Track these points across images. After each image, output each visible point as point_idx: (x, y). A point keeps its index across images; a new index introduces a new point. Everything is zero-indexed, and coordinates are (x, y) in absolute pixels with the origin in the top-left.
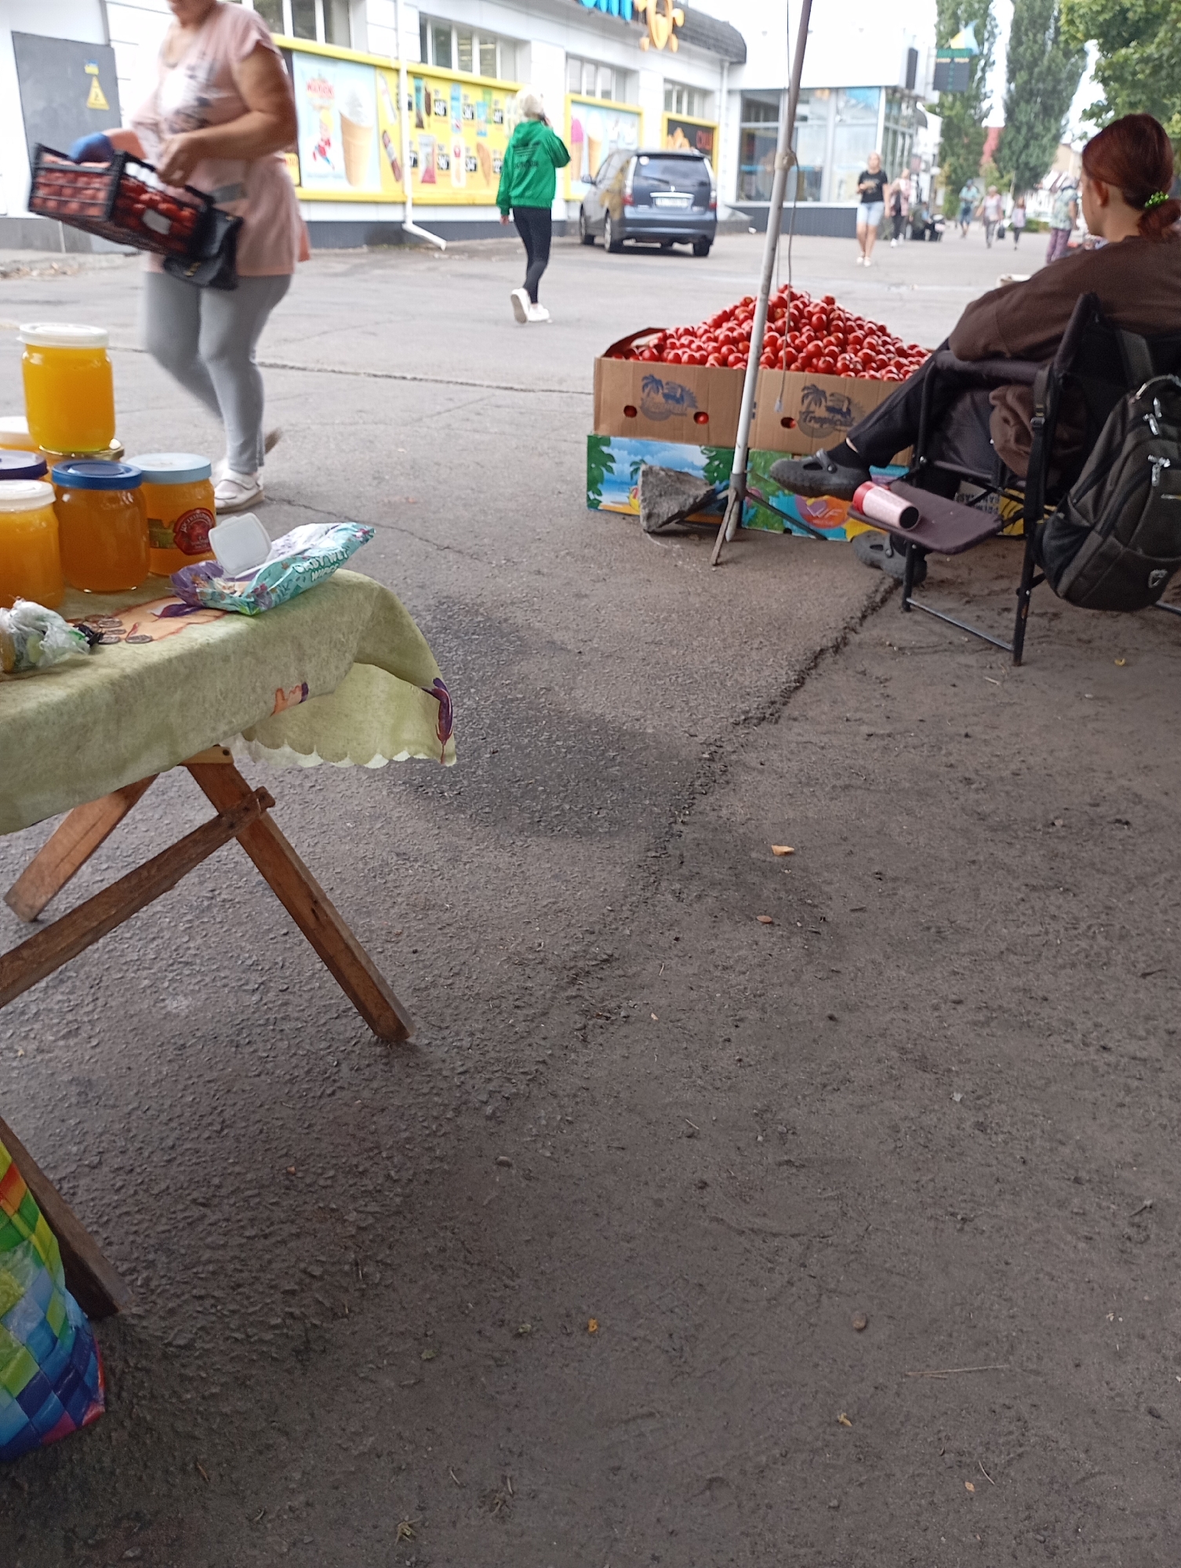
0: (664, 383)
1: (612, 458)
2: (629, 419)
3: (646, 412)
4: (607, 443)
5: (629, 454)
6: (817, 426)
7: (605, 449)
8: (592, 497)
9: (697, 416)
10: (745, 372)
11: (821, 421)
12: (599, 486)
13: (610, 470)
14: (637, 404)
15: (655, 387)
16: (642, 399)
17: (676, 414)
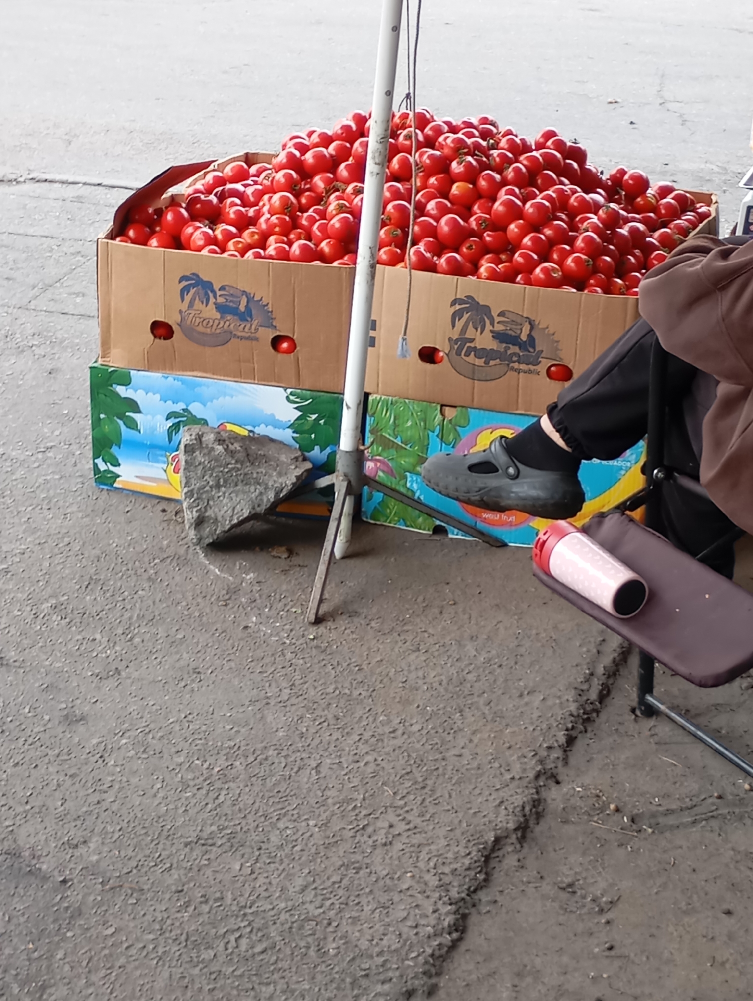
0: (216, 287)
1: (134, 406)
2: (162, 342)
3: (190, 333)
4: (126, 381)
5: (164, 400)
6: (480, 362)
7: (121, 390)
8: (102, 467)
9: (276, 342)
10: (353, 273)
11: (486, 355)
12: (114, 450)
13: (132, 425)
14: (172, 320)
15: (202, 292)
16: (180, 311)
17: (242, 338)
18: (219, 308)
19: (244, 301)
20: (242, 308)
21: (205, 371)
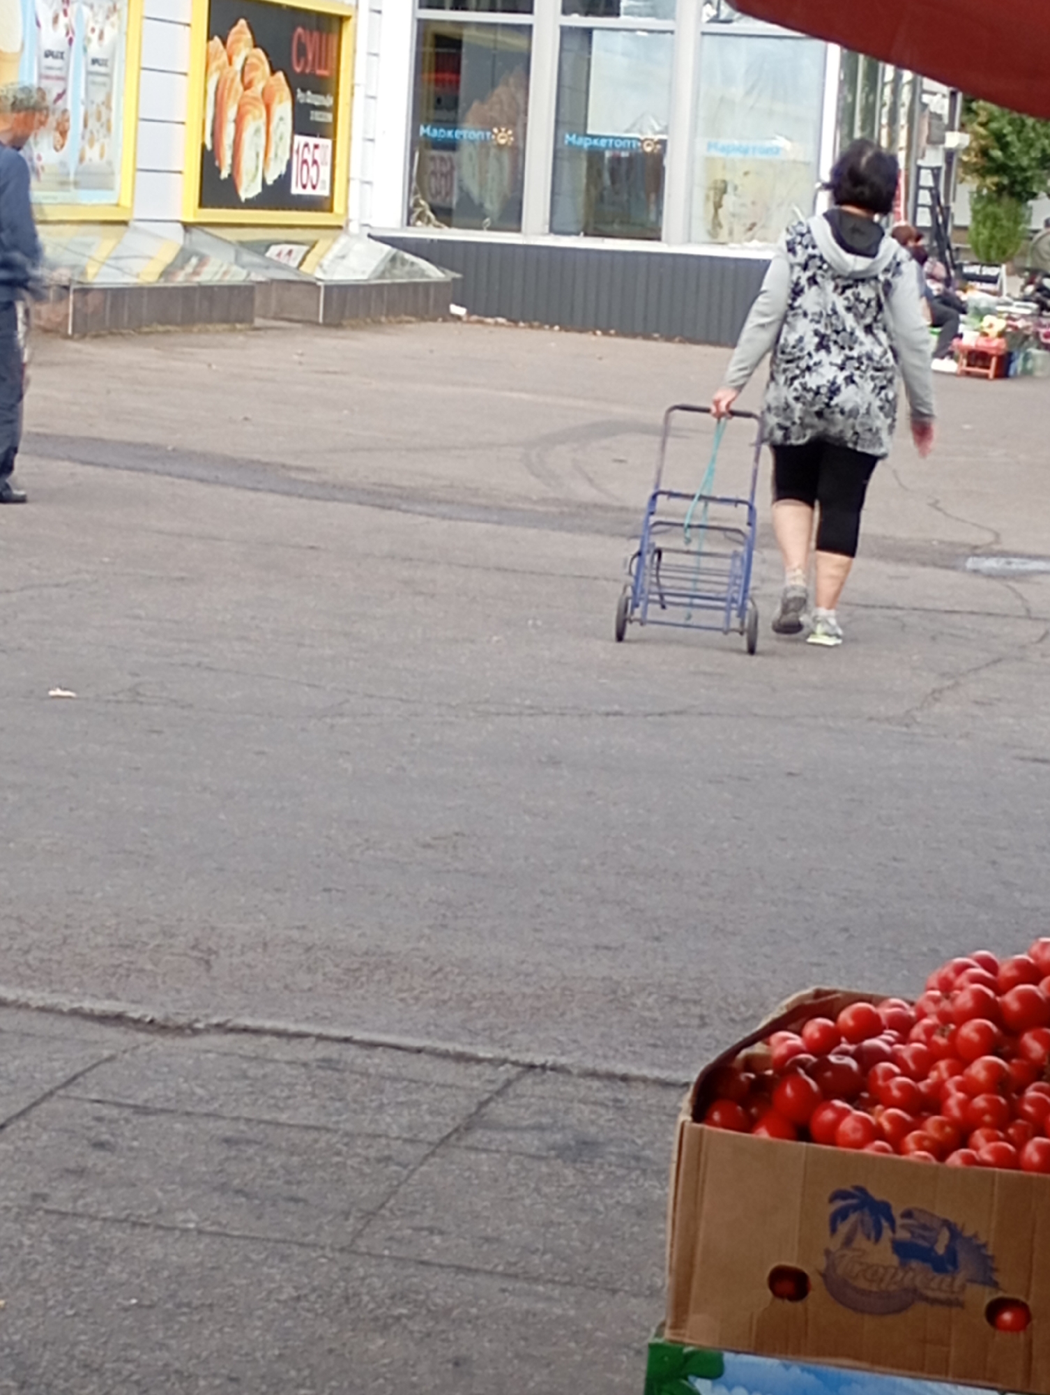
0: (896, 1212)
2: (787, 1305)
3: (839, 1290)
4: (713, 1371)
7: (703, 1387)
9: (994, 1310)
14: (812, 1267)
15: (868, 1220)
16: (828, 1253)
17: (934, 1301)
18: (900, 1248)
19: (944, 1236)
20: (940, 1249)
21: (857, 1357)
